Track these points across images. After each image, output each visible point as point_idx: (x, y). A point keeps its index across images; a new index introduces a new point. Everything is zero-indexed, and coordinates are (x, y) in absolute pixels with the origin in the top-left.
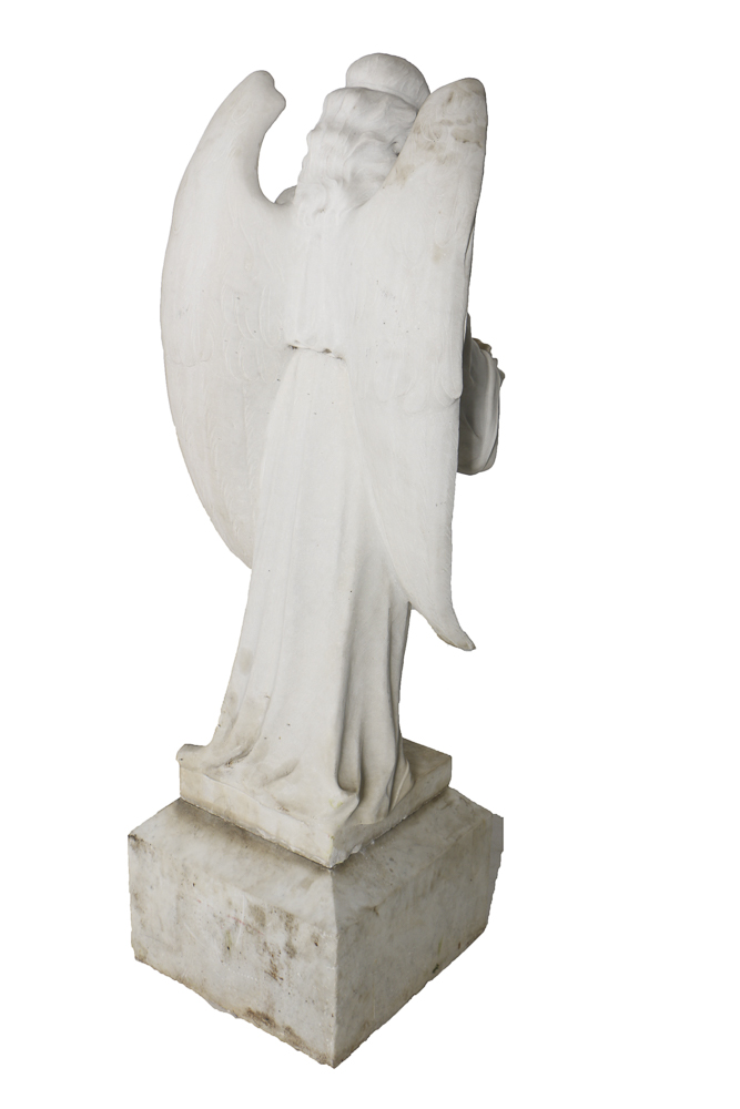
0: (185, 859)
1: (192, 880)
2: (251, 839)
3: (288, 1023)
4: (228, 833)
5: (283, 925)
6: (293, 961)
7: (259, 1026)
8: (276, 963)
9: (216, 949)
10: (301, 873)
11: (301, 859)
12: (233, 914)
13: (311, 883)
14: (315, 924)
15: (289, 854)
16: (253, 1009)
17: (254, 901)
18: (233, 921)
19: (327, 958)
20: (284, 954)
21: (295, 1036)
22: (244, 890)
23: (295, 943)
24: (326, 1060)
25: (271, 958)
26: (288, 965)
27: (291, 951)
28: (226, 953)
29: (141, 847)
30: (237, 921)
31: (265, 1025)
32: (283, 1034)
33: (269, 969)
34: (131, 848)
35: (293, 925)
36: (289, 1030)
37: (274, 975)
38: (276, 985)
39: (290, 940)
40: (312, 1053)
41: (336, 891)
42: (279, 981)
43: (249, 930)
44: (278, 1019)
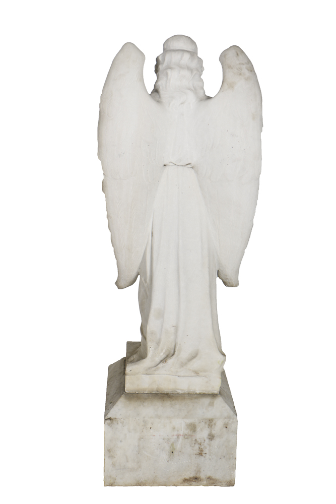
0: (144, 418)
1: (149, 426)
2: (173, 396)
3: (209, 474)
4: (160, 398)
5: (207, 426)
6: (213, 442)
7: (191, 485)
8: (202, 447)
9: (164, 456)
10: (206, 401)
11: (203, 395)
12: (176, 433)
13: (213, 403)
14: (225, 418)
15: (196, 396)
16: (187, 477)
17: (189, 421)
18: (175, 437)
19: (232, 431)
20: (207, 441)
21: (213, 479)
22: (183, 418)
23: (213, 432)
24: (231, 484)
25: (199, 446)
26: (210, 445)
27: (211, 437)
28: (170, 455)
29: (114, 422)
30: (178, 436)
31: (194, 483)
32: (205, 482)
33: (198, 452)
34: (107, 425)
35: (213, 423)
36: (209, 478)
37: (200, 454)
38: (202, 458)
39: (211, 432)
40: (223, 483)
41: (226, 402)
42: (204, 455)
43: (186, 437)
44: (202, 476)
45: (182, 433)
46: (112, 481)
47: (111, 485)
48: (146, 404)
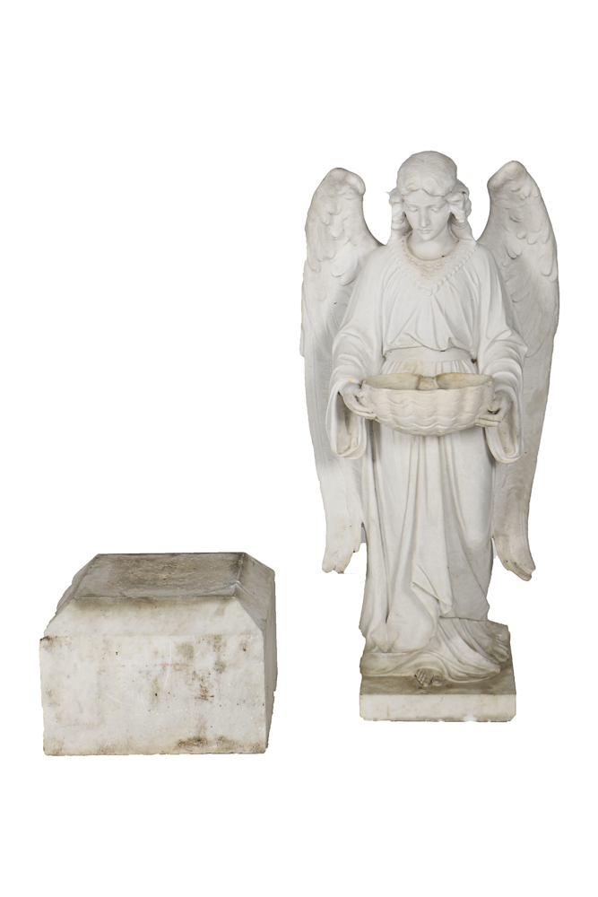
0: (105, 635)
1: (114, 649)
2: (156, 601)
3: (220, 733)
5: (211, 648)
6: (223, 676)
7: (191, 752)
8: (206, 685)
9: (143, 701)
10: (212, 607)
11: (207, 598)
12: (159, 661)
13: (223, 610)
14: (242, 634)
15: (194, 599)
16: (184, 739)
17: (181, 640)
18: (159, 668)
19: (255, 657)
20: (214, 673)
21: (228, 741)
22: (171, 635)
23: (223, 659)
24: (259, 748)
25: (201, 683)
26: (218, 681)
27: (220, 667)
28: (153, 700)
29: (55, 644)
30: (164, 666)
31: (196, 748)
32: (215, 747)
33: (198, 693)
34: (43, 649)
35: (221, 643)
36: (221, 739)
37: (204, 697)
38: (207, 705)
39: (219, 658)
40: (245, 748)
41: (245, 609)
42: (210, 699)
43: (177, 667)
44: (210, 735)
45: (170, 662)
46: (57, 747)
47: (56, 754)
48: (110, 614)
